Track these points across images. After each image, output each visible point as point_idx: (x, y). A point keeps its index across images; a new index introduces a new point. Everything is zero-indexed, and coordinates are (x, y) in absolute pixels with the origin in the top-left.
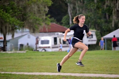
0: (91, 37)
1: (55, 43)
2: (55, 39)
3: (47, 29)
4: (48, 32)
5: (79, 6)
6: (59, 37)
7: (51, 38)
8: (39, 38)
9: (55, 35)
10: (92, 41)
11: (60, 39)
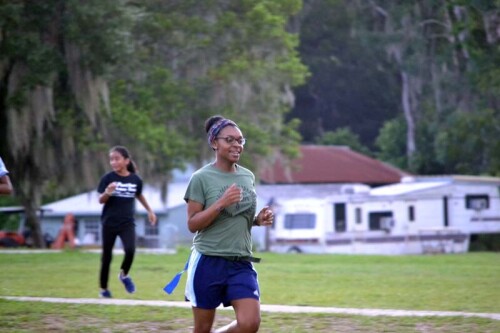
0: (482, 205)
1: (340, 224)
2: (340, 211)
3: (288, 173)
4: (294, 183)
5: (443, 86)
6: (353, 203)
7: (322, 206)
8: (277, 205)
9: (339, 193)
10: (486, 219)
11: (358, 212)
